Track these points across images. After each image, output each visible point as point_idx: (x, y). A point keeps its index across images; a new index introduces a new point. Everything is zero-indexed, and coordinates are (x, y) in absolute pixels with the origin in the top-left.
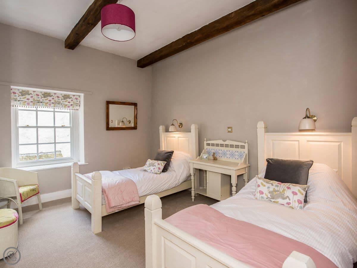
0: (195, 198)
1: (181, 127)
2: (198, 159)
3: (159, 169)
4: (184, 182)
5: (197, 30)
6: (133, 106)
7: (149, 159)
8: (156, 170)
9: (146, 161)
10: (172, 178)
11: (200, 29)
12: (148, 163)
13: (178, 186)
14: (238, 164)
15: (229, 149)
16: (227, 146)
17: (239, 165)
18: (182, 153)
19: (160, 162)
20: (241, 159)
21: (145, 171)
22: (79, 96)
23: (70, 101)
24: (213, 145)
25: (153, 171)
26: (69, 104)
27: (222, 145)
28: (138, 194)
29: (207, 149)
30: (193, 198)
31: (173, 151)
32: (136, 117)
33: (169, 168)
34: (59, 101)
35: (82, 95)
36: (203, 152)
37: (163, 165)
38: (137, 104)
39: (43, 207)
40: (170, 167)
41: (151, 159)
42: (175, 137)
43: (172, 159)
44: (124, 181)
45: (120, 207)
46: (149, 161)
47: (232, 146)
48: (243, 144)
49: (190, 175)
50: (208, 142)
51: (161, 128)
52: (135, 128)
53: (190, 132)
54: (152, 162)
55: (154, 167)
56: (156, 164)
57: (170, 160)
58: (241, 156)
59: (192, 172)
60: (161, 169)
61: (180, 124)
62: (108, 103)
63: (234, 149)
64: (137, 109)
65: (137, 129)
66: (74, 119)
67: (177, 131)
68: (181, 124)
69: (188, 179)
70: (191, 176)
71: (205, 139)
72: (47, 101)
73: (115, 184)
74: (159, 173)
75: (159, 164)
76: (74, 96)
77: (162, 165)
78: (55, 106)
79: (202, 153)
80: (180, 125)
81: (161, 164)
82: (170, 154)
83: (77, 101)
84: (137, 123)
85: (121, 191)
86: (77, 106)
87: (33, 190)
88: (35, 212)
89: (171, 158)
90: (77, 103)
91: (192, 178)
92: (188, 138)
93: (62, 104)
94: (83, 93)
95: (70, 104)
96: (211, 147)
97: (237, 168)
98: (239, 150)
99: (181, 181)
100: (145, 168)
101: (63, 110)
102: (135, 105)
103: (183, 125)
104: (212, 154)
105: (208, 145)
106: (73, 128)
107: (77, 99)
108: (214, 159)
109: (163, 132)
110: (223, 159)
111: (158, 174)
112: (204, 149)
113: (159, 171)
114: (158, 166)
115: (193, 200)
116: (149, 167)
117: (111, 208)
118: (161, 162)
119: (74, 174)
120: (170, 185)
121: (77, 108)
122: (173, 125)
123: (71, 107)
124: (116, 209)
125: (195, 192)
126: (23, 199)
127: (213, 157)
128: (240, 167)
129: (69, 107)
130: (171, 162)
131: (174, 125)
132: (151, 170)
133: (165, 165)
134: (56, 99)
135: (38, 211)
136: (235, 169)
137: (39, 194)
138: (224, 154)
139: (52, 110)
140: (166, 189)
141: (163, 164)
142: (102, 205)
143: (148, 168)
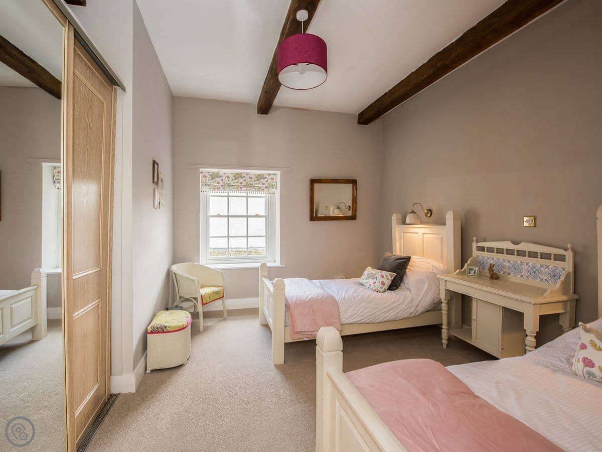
0: (448, 342)
1: (429, 215)
2: (456, 274)
3: (383, 283)
4: (429, 311)
5: (454, 40)
6: (351, 185)
7: (369, 266)
8: (378, 285)
9: (364, 270)
10: (403, 302)
11: (459, 39)
12: (366, 273)
13: (415, 316)
14: (544, 291)
15: (526, 259)
16: (521, 253)
17: (545, 295)
18: (429, 261)
19: (384, 273)
20: (555, 282)
21: (362, 284)
22: (276, 175)
23: (265, 182)
24: (490, 250)
25: (372, 286)
26: (263, 186)
27: (510, 252)
28: (340, 320)
29: (478, 256)
30: (445, 342)
31: (410, 257)
32: (355, 200)
33: (402, 284)
34: (251, 183)
35: (278, 173)
36: (469, 262)
37: (391, 279)
38: (356, 181)
39: (228, 315)
40: (404, 282)
41: (373, 267)
42: (417, 233)
43: (407, 270)
44: (320, 297)
45: (309, 333)
46: (369, 270)
47: (533, 255)
48: (560, 252)
49: (440, 302)
50: (481, 244)
51: (395, 218)
52: (353, 217)
53: (444, 224)
54: (373, 272)
55: (375, 280)
56: (378, 276)
57: (405, 271)
58: (554, 276)
59: (443, 297)
60: (386, 285)
61: (428, 210)
62: (313, 182)
63: (538, 262)
64: (356, 189)
65: (357, 219)
66: (269, 205)
67: (421, 223)
68: (430, 211)
69: (435, 307)
70: (442, 303)
71: (474, 238)
72: (238, 184)
73: (306, 299)
74: (382, 290)
75: (382, 276)
76: (269, 175)
77: (388, 279)
78: (246, 190)
79: (466, 264)
80: (427, 213)
81: (388, 277)
82: (405, 262)
83: (273, 182)
84: (356, 210)
85: (313, 311)
86: (273, 188)
87: (217, 293)
88: (219, 319)
89: (406, 268)
90: (273, 184)
91: (444, 306)
92: (440, 236)
93: (254, 187)
94: (278, 170)
95: (265, 186)
96: (486, 254)
97: (540, 300)
98: (552, 263)
99: (421, 309)
100: (361, 280)
101: (257, 195)
102: (354, 182)
103: (433, 213)
104: (488, 266)
105: (482, 249)
106: (269, 218)
107: (272, 179)
108: (492, 278)
109: (398, 224)
110: (513, 278)
111: (380, 292)
112: (471, 255)
113: (382, 288)
114: (381, 279)
115: (445, 346)
116: (367, 279)
117: (297, 333)
118: (388, 273)
119: (261, 278)
120: (398, 313)
121: (274, 190)
122: (413, 212)
123: (266, 190)
124: (305, 336)
125: (448, 333)
126: (204, 302)
127: (490, 274)
128: (547, 297)
129: (263, 190)
130: (405, 276)
131: (415, 213)
132: (370, 285)
133: (394, 279)
134: (249, 181)
135: (222, 319)
136: (533, 302)
137: (224, 298)
138: (516, 268)
139: (245, 195)
140: (390, 319)
141: (389, 276)
142: (285, 326)
143: (366, 281)
